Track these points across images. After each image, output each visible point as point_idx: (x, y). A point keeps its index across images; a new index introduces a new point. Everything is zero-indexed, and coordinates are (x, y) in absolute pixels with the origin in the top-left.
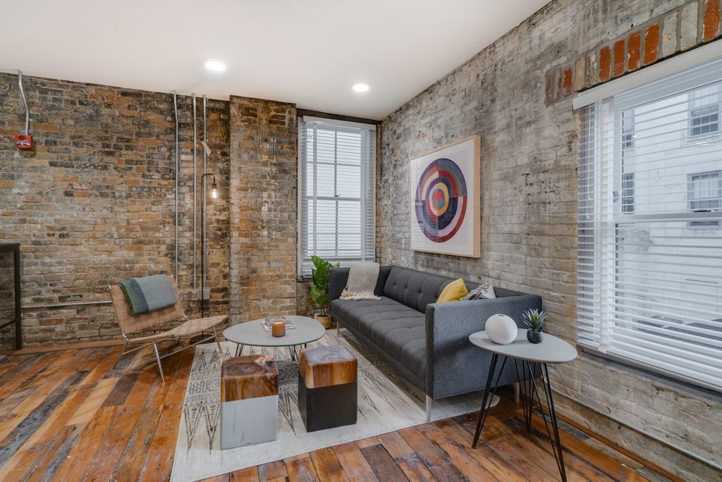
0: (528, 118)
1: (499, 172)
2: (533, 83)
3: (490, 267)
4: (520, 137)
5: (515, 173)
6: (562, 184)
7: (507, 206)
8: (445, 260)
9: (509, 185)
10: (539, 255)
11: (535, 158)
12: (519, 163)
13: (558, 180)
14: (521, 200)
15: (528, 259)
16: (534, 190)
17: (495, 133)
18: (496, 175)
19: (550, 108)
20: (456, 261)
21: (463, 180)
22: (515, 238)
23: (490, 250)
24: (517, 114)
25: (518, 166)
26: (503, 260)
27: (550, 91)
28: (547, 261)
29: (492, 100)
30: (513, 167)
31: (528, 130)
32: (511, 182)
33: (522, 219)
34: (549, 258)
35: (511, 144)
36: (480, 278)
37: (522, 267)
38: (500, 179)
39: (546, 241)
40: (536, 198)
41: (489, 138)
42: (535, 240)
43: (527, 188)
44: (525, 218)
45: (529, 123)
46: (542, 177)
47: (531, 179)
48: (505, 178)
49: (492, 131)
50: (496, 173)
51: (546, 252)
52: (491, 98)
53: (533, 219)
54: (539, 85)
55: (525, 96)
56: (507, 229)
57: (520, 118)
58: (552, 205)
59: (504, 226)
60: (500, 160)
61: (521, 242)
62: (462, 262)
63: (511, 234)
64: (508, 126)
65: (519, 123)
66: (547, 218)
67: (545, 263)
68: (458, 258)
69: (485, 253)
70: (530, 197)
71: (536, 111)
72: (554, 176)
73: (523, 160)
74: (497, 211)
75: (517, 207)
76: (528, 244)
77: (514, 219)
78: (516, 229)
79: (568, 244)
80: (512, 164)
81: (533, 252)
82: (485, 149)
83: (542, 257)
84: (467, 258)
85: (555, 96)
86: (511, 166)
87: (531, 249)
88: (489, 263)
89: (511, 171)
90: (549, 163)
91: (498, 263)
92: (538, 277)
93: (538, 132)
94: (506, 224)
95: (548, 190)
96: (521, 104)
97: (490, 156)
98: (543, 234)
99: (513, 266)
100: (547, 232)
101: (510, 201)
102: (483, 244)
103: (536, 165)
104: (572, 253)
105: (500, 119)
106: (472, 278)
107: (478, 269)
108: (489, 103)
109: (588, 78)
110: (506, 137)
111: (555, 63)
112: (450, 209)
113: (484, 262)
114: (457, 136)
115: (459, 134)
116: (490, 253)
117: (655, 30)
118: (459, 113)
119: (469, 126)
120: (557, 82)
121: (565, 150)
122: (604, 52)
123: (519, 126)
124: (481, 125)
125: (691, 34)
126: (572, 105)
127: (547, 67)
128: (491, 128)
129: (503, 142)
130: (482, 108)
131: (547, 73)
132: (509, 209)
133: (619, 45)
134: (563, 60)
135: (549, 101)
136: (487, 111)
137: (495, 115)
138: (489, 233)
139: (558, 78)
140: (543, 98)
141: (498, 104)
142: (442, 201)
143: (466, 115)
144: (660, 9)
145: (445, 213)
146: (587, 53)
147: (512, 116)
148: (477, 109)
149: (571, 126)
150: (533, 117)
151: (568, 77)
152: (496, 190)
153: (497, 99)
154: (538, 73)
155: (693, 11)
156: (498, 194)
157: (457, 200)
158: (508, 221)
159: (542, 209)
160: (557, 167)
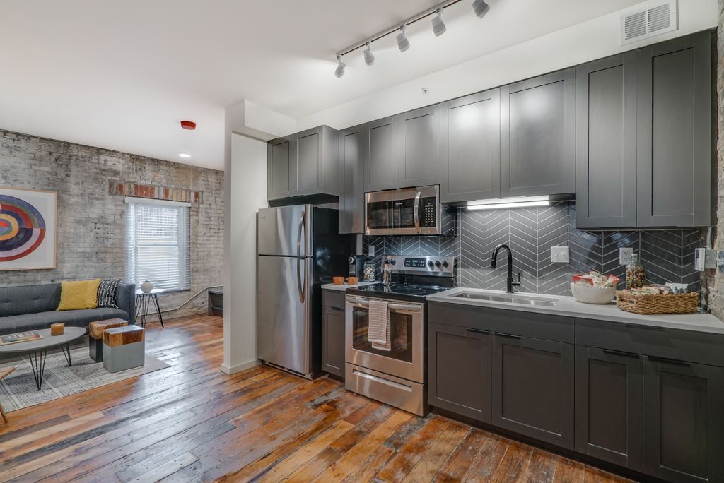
0: (97, 196)
1: (74, 218)
2: (101, 181)
3: (65, 272)
4: (91, 203)
5: (87, 221)
6: (117, 231)
7: (80, 238)
8: (5, 275)
9: (81, 226)
10: (105, 262)
11: (102, 217)
12: (91, 216)
13: (115, 229)
14: (92, 235)
15: (97, 265)
16: (101, 231)
17: (70, 195)
18: (70, 219)
19: (111, 196)
20: (22, 274)
21: (40, 217)
22: (87, 255)
23: (64, 262)
24: (90, 191)
25: (89, 217)
26: (77, 267)
27: (111, 189)
28: (109, 265)
29: (67, 175)
30: (85, 217)
31: (97, 202)
32: (84, 225)
33: (92, 245)
34: (110, 263)
35: (84, 205)
36: (53, 281)
37: (92, 269)
38: (75, 222)
39: (108, 255)
40: (102, 235)
41: (65, 197)
42: (102, 255)
43: (96, 230)
44: (95, 245)
45: (98, 199)
46: (106, 226)
47: (98, 226)
48: (79, 222)
49: (67, 193)
51: (108, 260)
52: (66, 173)
53: (100, 245)
54: (104, 183)
55: (95, 185)
56: (80, 250)
57: (91, 194)
58: (112, 240)
59: (78, 248)
60: (74, 211)
61: (92, 256)
62: (29, 275)
63: (84, 253)
64: (82, 195)
65: (91, 196)
66: (109, 245)
68: (25, 271)
69: (60, 265)
70: (98, 234)
71: (102, 195)
72: (113, 227)
73: (93, 216)
74: (71, 240)
75: (89, 239)
76: (97, 258)
77: (86, 245)
78: (88, 250)
79: (121, 256)
80: (84, 215)
81: (101, 261)
82: (61, 204)
84: (37, 270)
85: (114, 193)
86: (83, 217)
87: (99, 259)
88: (64, 270)
89: (84, 219)
90: (111, 219)
91: (72, 270)
93: (104, 205)
95: (109, 232)
96: (92, 187)
97: (65, 207)
98: (107, 252)
99: (85, 270)
100: (109, 251)
101: (83, 235)
102: (59, 260)
103: (102, 220)
104: (122, 260)
105: (75, 189)
106: (43, 283)
107: (51, 276)
108: (63, 175)
109: (130, 193)
110: (80, 200)
111: (114, 178)
112: (21, 236)
113: (58, 270)
114: (22, 183)
115: (26, 183)
116: (65, 264)
117: (153, 189)
118: (26, 167)
119: (40, 182)
120: (115, 187)
121: (119, 217)
122: (136, 186)
123: (91, 198)
124: (55, 186)
125: (162, 195)
126: (124, 200)
127: (109, 178)
128: (66, 191)
129: (78, 202)
130: (57, 175)
131: (109, 180)
132: (82, 239)
133: (141, 186)
134: (118, 179)
135: (110, 193)
136: (62, 180)
137: (69, 184)
138: (63, 253)
139: (115, 185)
140: (107, 190)
141: (72, 180)
142: (7, 229)
143: (36, 172)
144: (154, 183)
145: (12, 239)
146: (129, 183)
147: (85, 191)
148: (51, 174)
149: (122, 208)
150: (101, 197)
151: (121, 188)
152: (70, 228)
153: (72, 176)
154: (104, 177)
155: (162, 190)
156: (72, 230)
157: (31, 230)
158: (81, 246)
159: (106, 241)
160: (114, 223)
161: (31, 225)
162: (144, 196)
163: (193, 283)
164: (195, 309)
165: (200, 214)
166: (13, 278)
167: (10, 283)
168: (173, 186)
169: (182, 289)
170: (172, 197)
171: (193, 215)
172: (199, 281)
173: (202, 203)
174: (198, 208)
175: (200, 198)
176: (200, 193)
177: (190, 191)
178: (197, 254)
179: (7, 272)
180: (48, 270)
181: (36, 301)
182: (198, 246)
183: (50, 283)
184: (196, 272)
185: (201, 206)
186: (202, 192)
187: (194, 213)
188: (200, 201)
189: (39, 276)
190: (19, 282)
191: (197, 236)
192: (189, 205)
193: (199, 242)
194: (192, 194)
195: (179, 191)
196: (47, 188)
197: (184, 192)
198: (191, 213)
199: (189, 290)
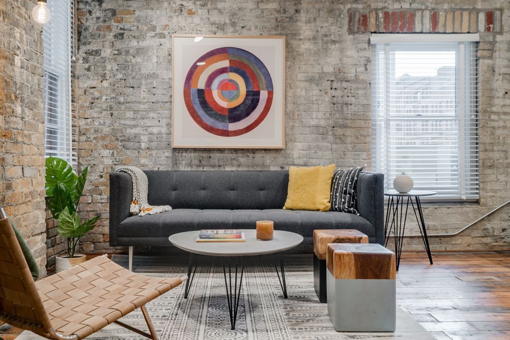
0: (333, 37)
1: (305, 75)
2: (337, 12)
3: (296, 156)
4: (326, 50)
5: (320, 78)
6: (361, 92)
7: (313, 104)
8: (234, 156)
9: (314, 86)
10: (343, 142)
11: (339, 70)
12: (325, 70)
13: (357, 89)
14: (327, 100)
15: (334, 146)
16: (338, 93)
17: (300, 40)
18: (301, 76)
19: (351, 36)
20: (251, 155)
21: (267, 75)
22: (321, 130)
23: (295, 141)
24: (322, 32)
25: (323, 73)
26: (309, 148)
27: (352, 24)
29: (296, 11)
30: (318, 73)
31: (333, 46)
32: (317, 85)
33: (328, 115)
34: (351, 144)
35: (317, 53)
36: (282, 168)
37: (328, 153)
38: (306, 81)
39: (349, 132)
40: (340, 100)
41: (294, 43)
42: (340, 131)
43: (332, 91)
44: (331, 114)
45: (334, 42)
46: (345, 84)
47: (335, 85)
48: (311, 80)
49: (297, 37)
50: (301, 75)
51: (349, 140)
52: (295, 8)
53: (337, 115)
54: (342, 16)
55: (331, 20)
56: (313, 123)
57: (326, 36)
58: (353, 106)
59: (311, 120)
60: (305, 64)
61: (327, 133)
62: (258, 155)
63: (317, 127)
64: (314, 38)
65: (325, 39)
66: (350, 115)
67: (349, 148)
68: (254, 151)
69: (290, 144)
70: (335, 98)
71: (339, 35)
72: (354, 86)
73: (329, 69)
74: (302, 107)
75: (324, 105)
76: (334, 135)
77: (321, 115)
78: (323, 123)
79: (365, 133)
80: (317, 69)
81: (339, 141)
82: (291, 53)
83: (345, 143)
84: (265, 150)
85: (356, 30)
86: (316, 71)
87: (337, 138)
88: (294, 152)
89: (317, 76)
90: (351, 75)
91: (304, 152)
92: (343, 158)
93: (342, 50)
94: (312, 118)
95: (349, 94)
96: (326, 24)
97: (294, 59)
98: (346, 127)
99: (320, 153)
100: (350, 125)
101: (317, 100)
102: (288, 138)
103: (339, 76)
104: (368, 139)
105: (306, 30)
106: (272, 169)
107: (280, 160)
108: (293, 12)
109: (378, 26)
110: (312, 47)
111: (354, 6)
112: (249, 102)
113: (288, 152)
114: (250, 30)
115: (253, 28)
116: (295, 144)
117: (413, 16)
118: (253, 7)
119: (267, 25)
120: (357, 20)
121: (362, 69)
122: (386, 14)
123: (325, 41)
124: (283, 28)
125: (428, 26)
126: (369, 40)
127: (349, 6)
128: (295, 35)
129: (309, 50)
130: (285, 13)
131: (349, 10)
132: (315, 106)
133: (394, 14)
134: (360, 6)
135: (351, 31)
136: (291, 18)
137: (299, 24)
138: (293, 126)
139: (357, 16)
140: (346, 27)
141: (303, 16)
142: (235, 92)
143: (263, 12)
144: (414, 6)
145: (239, 106)
146: (376, 10)
147: (318, 31)
148: (279, 12)
149: (367, 54)
150: (337, 38)
151: (364, 20)
152: (301, 90)
153: (302, 11)
154: (341, 7)
155: (427, 14)
156: (303, 93)
157: (258, 93)
158: (314, 116)
159: (345, 108)
160: (356, 80)
161: (258, 86)
162: (398, 30)
163: (484, 189)
164: (488, 240)
165: (497, 54)
166: (242, 160)
167: (239, 166)
168: (446, 6)
169: (464, 197)
170: (445, 25)
171: (484, 57)
172: (497, 186)
173: (501, 33)
174: (493, 43)
175: (497, 24)
176: (498, 13)
177: (478, 11)
178: (492, 134)
179: (236, 150)
180: (277, 150)
181: (262, 193)
182: (493, 117)
183: (279, 169)
184: (491, 167)
185: (499, 38)
186: (501, 10)
187: (486, 53)
188: (498, 29)
189: (268, 158)
190: (248, 166)
191: (491, 98)
192: (475, 37)
193: (494, 109)
194: (482, 17)
195: (458, 13)
196: (275, 32)
197: (466, 14)
198: (480, 53)
199: (477, 202)
